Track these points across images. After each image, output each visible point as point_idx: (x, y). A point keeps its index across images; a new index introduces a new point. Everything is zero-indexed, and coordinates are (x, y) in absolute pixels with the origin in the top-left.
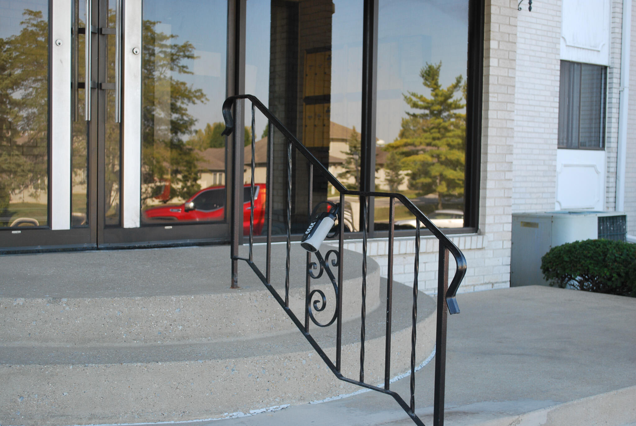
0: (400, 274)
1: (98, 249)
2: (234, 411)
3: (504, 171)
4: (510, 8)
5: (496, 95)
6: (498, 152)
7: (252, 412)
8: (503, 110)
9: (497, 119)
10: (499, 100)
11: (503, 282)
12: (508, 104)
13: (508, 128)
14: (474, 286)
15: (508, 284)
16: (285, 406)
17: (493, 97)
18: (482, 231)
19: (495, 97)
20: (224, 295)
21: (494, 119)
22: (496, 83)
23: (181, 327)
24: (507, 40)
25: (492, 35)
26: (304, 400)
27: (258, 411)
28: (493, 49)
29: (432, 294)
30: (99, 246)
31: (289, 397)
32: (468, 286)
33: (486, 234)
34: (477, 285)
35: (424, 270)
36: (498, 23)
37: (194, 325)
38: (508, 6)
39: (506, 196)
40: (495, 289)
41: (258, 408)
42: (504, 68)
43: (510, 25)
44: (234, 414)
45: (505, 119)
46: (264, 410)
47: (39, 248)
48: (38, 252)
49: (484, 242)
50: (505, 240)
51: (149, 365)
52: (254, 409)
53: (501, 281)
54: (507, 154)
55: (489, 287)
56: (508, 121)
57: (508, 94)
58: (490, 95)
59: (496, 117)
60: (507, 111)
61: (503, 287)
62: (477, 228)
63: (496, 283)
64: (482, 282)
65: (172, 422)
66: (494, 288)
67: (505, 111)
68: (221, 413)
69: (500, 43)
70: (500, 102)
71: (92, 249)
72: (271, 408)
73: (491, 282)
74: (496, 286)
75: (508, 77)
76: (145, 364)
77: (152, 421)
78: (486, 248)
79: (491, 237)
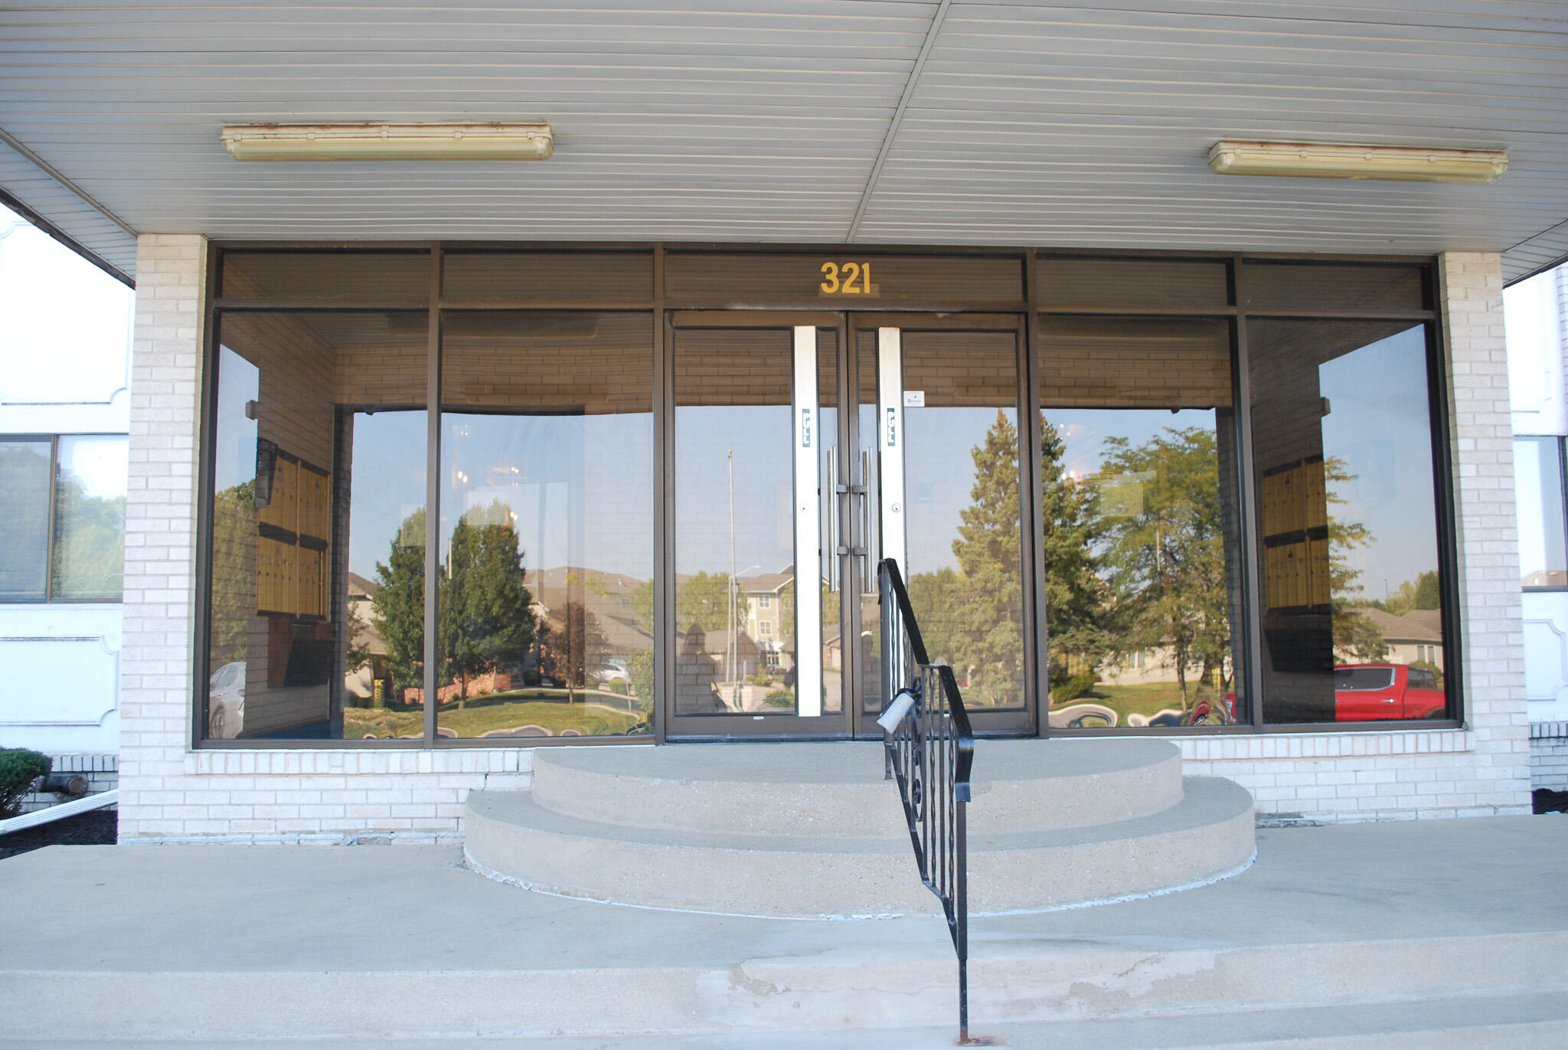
0: (1308, 786)
1: (853, 739)
2: (833, 913)
3: (1505, 633)
4: (1493, 387)
5: (1477, 519)
6: (1488, 603)
7: (854, 916)
8: (1494, 540)
9: (1483, 554)
10: (1484, 526)
11: (1518, 806)
12: (1504, 530)
13: (1508, 567)
14: (1456, 809)
15: (1530, 810)
16: (898, 915)
17: (1469, 522)
18: (1469, 724)
19: (1475, 522)
20: (861, 786)
21: (1477, 554)
22: (1476, 500)
23: (811, 819)
24: (1492, 435)
25: (1460, 432)
26: (925, 911)
27: (863, 917)
28: (1465, 452)
29: (1372, 818)
30: (856, 737)
31: (904, 905)
32: (1444, 808)
33: (1475, 730)
34: (1464, 808)
35: (1354, 782)
36: (1471, 412)
37: (826, 818)
38: (1490, 385)
39: (1512, 670)
40: (1500, 816)
41: (862, 913)
42: (1489, 477)
43: (1494, 412)
44: (833, 916)
45: (1498, 554)
46: (870, 916)
47: (785, 736)
48: (783, 741)
49: (1468, 741)
50: (1516, 739)
51: (740, 852)
52: (857, 913)
53: (1512, 803)
54: (1509, 606)
55: (1490, 812)
56: (1505, 556)
57: (1501, 515)
58: (1465, 519)
59: (1480, 552)
60: (1501, 540)
61: (1518, 813)
62: (1462, 720)
63: (1502, 806)
64: (1473, 804)
65: (764, 917)
66: (1497, 814)
67: (1499, 541)
68: (818, 913)
69: (1479, 440)
70: (1485, 528)
71: (847, 739)
72: (880, 916)
73: (1491, 804)
74: (1502, 812)
75: (1499, 489)
76: (735, 851)
77: (744, 913)
78: (1476, 752)
79: (1485, 734)
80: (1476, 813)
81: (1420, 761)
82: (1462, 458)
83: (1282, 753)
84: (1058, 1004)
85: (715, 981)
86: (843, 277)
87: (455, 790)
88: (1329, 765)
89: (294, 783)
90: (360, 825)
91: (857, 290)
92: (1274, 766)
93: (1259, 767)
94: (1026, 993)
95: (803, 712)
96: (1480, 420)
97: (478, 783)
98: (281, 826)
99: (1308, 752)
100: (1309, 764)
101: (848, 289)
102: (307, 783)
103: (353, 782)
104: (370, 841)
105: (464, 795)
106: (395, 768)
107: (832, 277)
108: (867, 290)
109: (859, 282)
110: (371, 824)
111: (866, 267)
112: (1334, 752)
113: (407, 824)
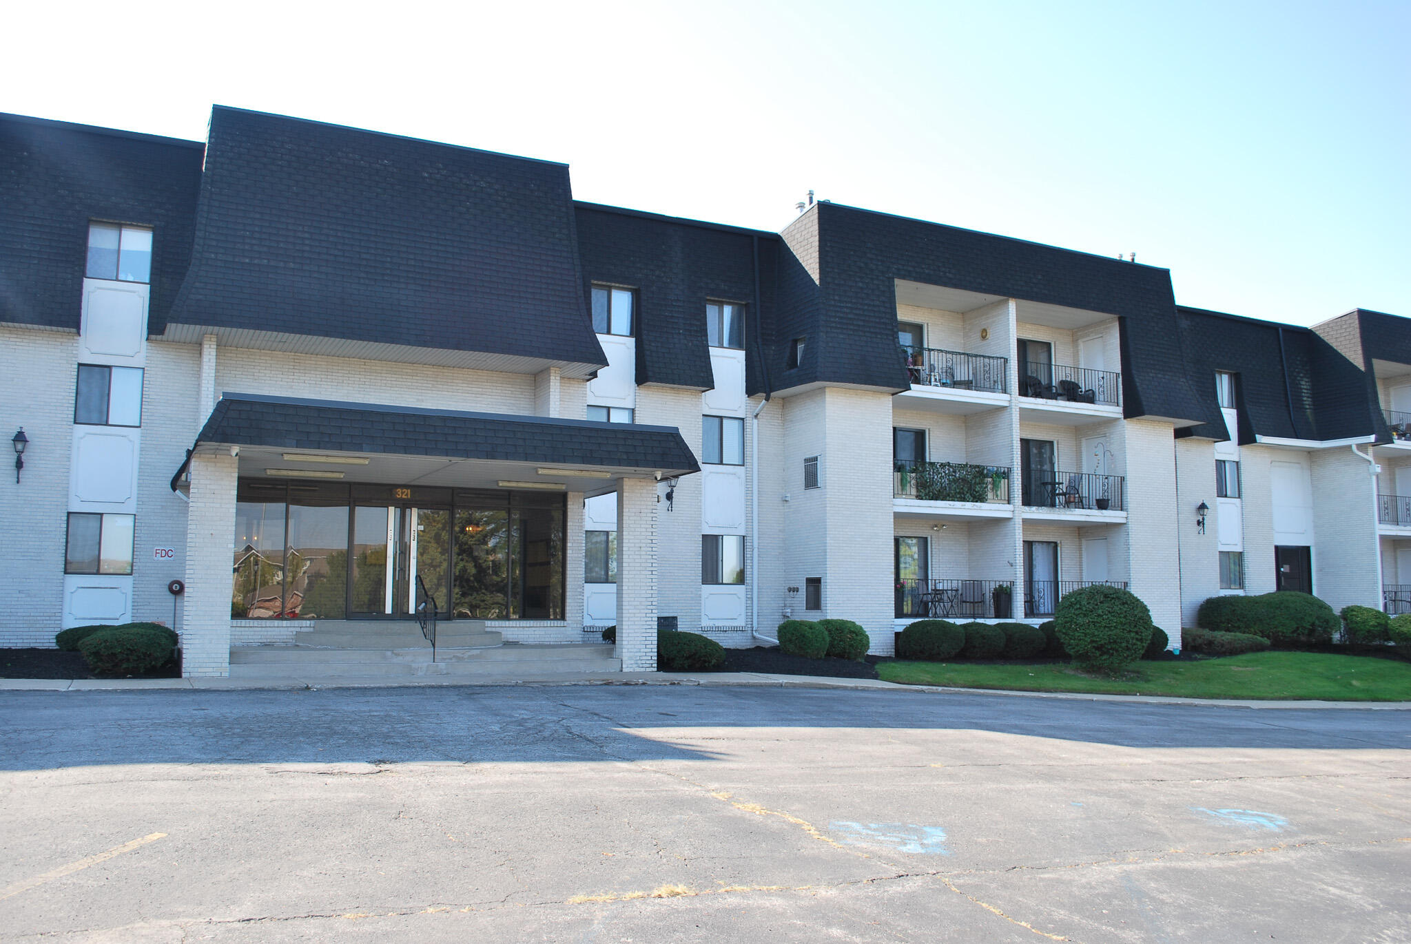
0: (521, 635)
3: (577, 595)
5: (572, 565)
6: (573, 587)
10: (573, 567)
12: (579, 568)
14: (561, 641)
15: (581, 642)
18: (566, 620)
22: (572, 560)
25: (568, 541)
30: (401, 619)
32: (557, 641)
33: (568, 622)
34: (563, 641)
35: (534, 634)
36: (572, 536)
38: (578, 529)
39: (579, 605)
42: (575, 553)
43: (579, 536)
45: (577, 574)
48: (381, 620)
49: (565, 624)
53: (576, 640)
54: (579, 588)
55: (569, 642)
57: (578, 564)
58: (568, 565)
59: (572, 573)
61: (577, 643)
62: (564, 619)
63: (573, 641)
64: (567, 639)
66: (571, 643)
67: (577, 571)
69: (573, 544)
73: (570, 640)
75: (578, 557)
78: (567, 627)
79: (570, 622)
80: (566, 643)
81: (552, 628)
82: (568, 548)
83: (514, 626)
84: (451, 659)
85: (389, 653)
86: (402, 493)
87: (292, 631)
88: (527, 629)
89: (247, 629)
90: (265, 641)
91: (406, 497)
92: (512, 629)
93: (508, 629)
94: (445, 657)
95: (387, 612)
96: (574, 538)
97: (298, 629)
98: (243, 641)
99: (521, 626)
100: (521, 629)
101: (404, 497)
102: (251, 629)
103: (263, 629)
104: (269, 645)
105: (294, 633)
106: (276, 625)
107: (400, 493)
108: (409, 496)
109: (407, 495)
110: (268, 640)
111: (409, 491)
112: (528, 625)
113: (278, 640)
